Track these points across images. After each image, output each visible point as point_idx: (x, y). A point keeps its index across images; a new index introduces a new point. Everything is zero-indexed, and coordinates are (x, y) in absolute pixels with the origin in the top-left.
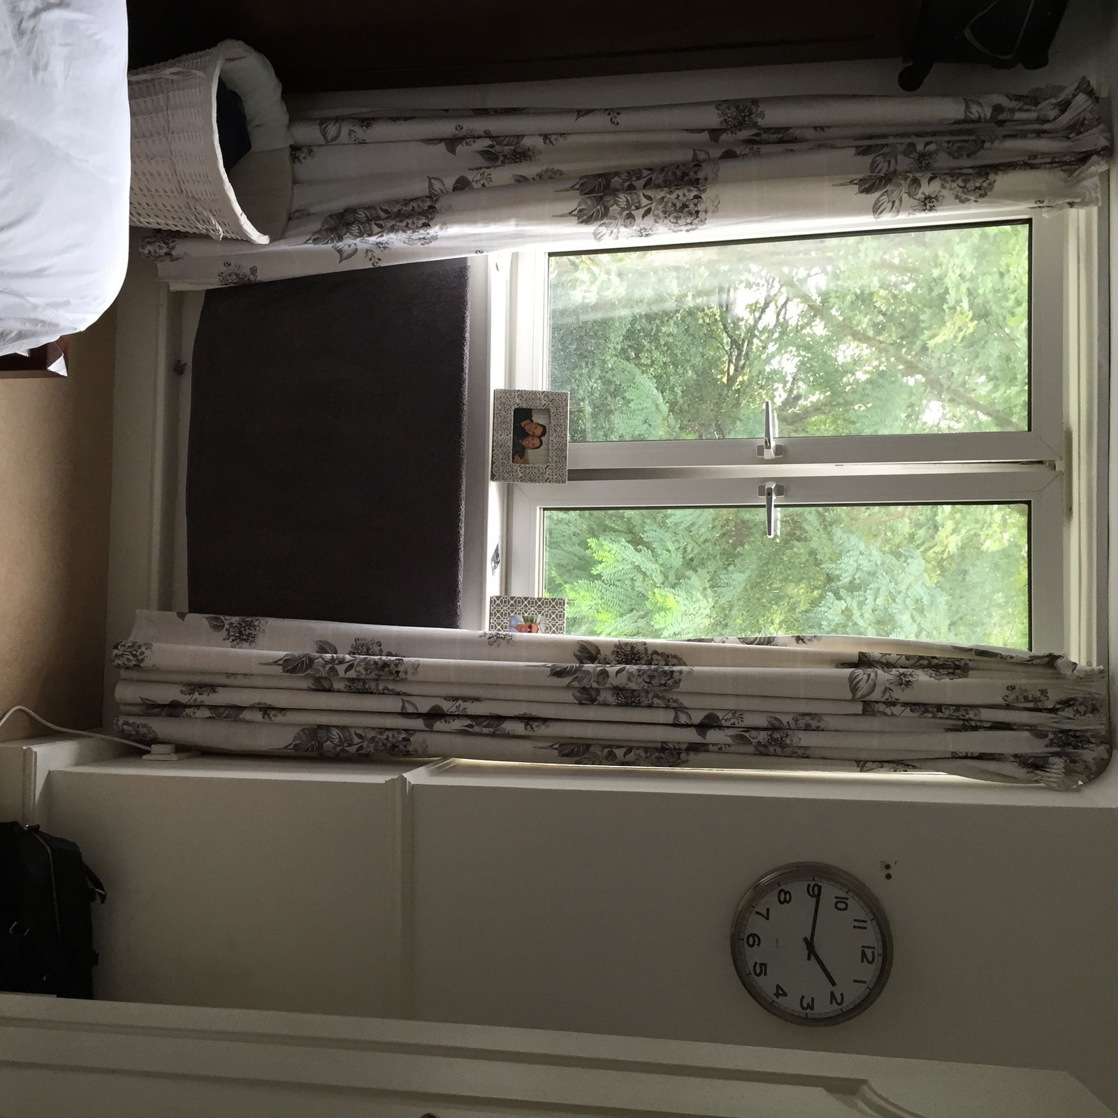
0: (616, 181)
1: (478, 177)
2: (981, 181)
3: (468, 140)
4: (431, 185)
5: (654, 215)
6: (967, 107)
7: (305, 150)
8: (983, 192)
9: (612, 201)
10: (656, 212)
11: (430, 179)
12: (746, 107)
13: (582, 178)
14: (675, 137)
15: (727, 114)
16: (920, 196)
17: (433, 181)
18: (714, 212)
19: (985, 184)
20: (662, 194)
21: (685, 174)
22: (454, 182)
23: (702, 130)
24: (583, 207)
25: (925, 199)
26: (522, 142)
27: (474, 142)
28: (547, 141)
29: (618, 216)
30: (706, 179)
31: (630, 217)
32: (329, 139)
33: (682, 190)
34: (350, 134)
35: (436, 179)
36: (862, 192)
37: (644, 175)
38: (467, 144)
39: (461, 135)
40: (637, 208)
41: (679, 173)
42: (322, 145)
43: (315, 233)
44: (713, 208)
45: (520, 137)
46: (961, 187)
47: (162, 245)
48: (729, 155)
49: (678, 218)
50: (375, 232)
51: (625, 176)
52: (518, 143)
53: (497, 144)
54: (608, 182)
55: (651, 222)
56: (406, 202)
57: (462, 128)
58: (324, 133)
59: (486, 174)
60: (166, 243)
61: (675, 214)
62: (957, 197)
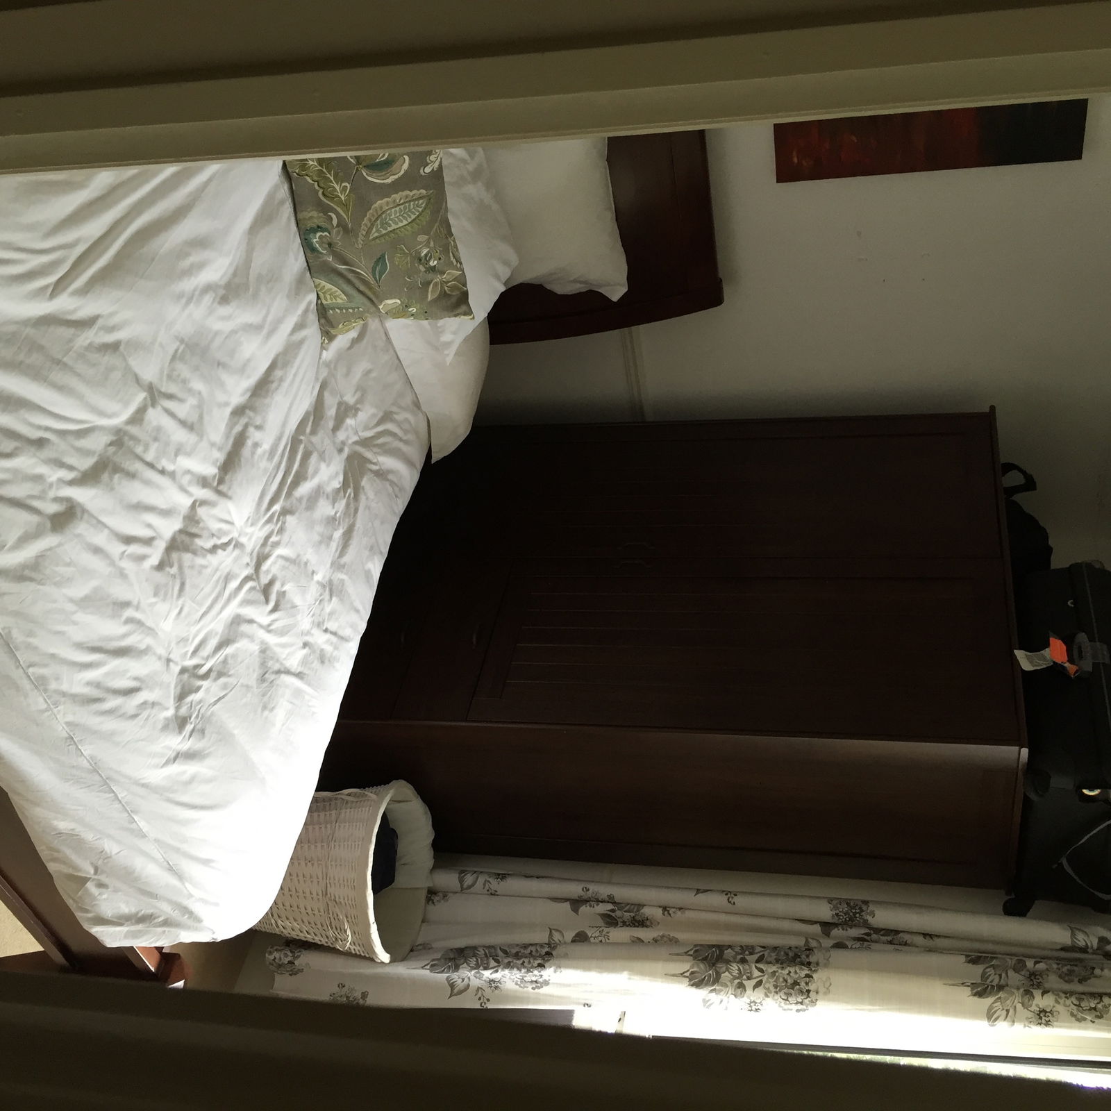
0: (729, 953)
1: (597, 934)
2: (1096, 1002)
3: (592, 903)
4: (551, 934)
5: (765, 988)
6: (1073, 935)
7: (441, 895)
8: (1098, 1014)
9: (724, 969)
10: (767, 986)
11: (551, 930)
12: (857, 905)
13: (696, 946)
14: (786, 925)
15: (838, 908)
16: (1034, 1008)
17: (553, 931)
18: (825, 994)
19: (1100, 1006)
20: (774, 968)
21: (797, 956)
22: (574, 935)
23: (815, 922)
24: (695, 969)
25: (1040, 1012)
26: (642, 911)
27: (598, 905)
28: (666, 913)
29: (729, 984)
30: (817, 964)
31: (741, 986)
32: (465, 886)
33: (794, 968)
34: (484, 885)
35: (557, 930)
36: (975, 995)
37: (757, 951)
38: (590, 906)
39: (585, 897)
40: (749, 978)
41: (791, 954)
42: (456, 893)
43: (433, 960)
44: (825, 990)
45: (641, 906)
46: (1075, 1005)
47: (289, 953)
48: (840, 945)
49: (789, 995)
50: (491, 966)
51: (738, 949)
52: (638, 910)
53: (618, 909)
54: (722, 953)
55: (762, 995)
56: (525, 946)
57: (588, 890)
58: (461, 881)
59: (604, 933)
60: (291, 952)
61: (786, 990)
62: (1072, 1015)
